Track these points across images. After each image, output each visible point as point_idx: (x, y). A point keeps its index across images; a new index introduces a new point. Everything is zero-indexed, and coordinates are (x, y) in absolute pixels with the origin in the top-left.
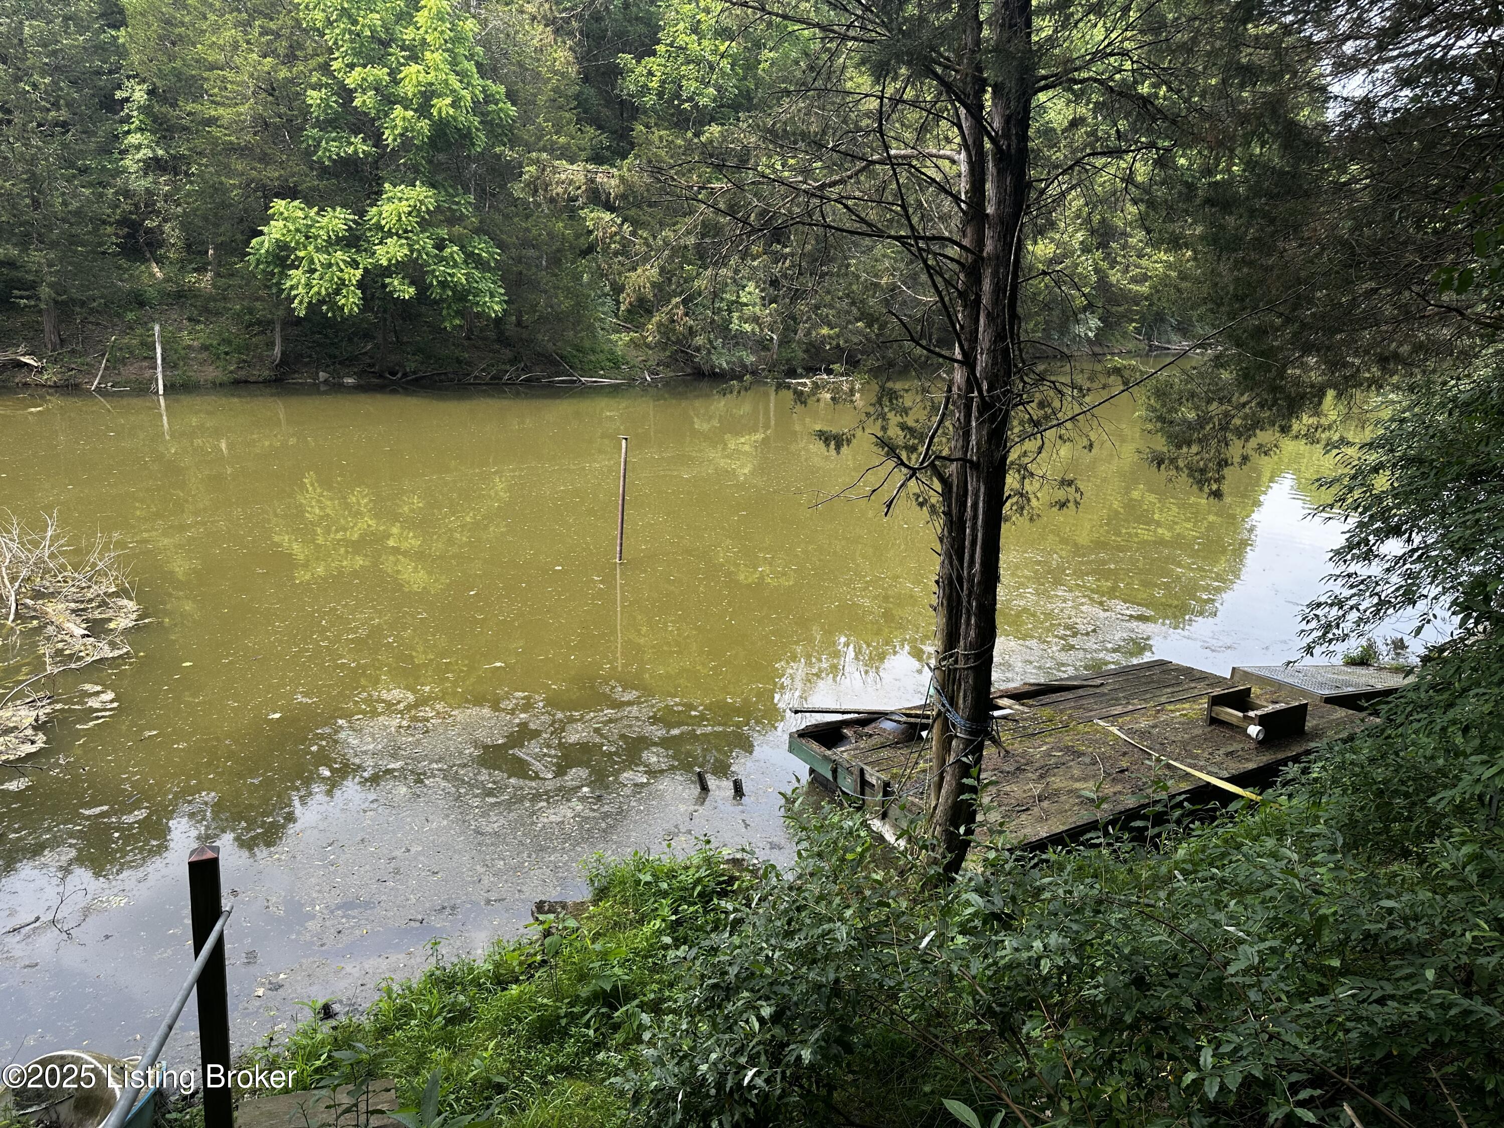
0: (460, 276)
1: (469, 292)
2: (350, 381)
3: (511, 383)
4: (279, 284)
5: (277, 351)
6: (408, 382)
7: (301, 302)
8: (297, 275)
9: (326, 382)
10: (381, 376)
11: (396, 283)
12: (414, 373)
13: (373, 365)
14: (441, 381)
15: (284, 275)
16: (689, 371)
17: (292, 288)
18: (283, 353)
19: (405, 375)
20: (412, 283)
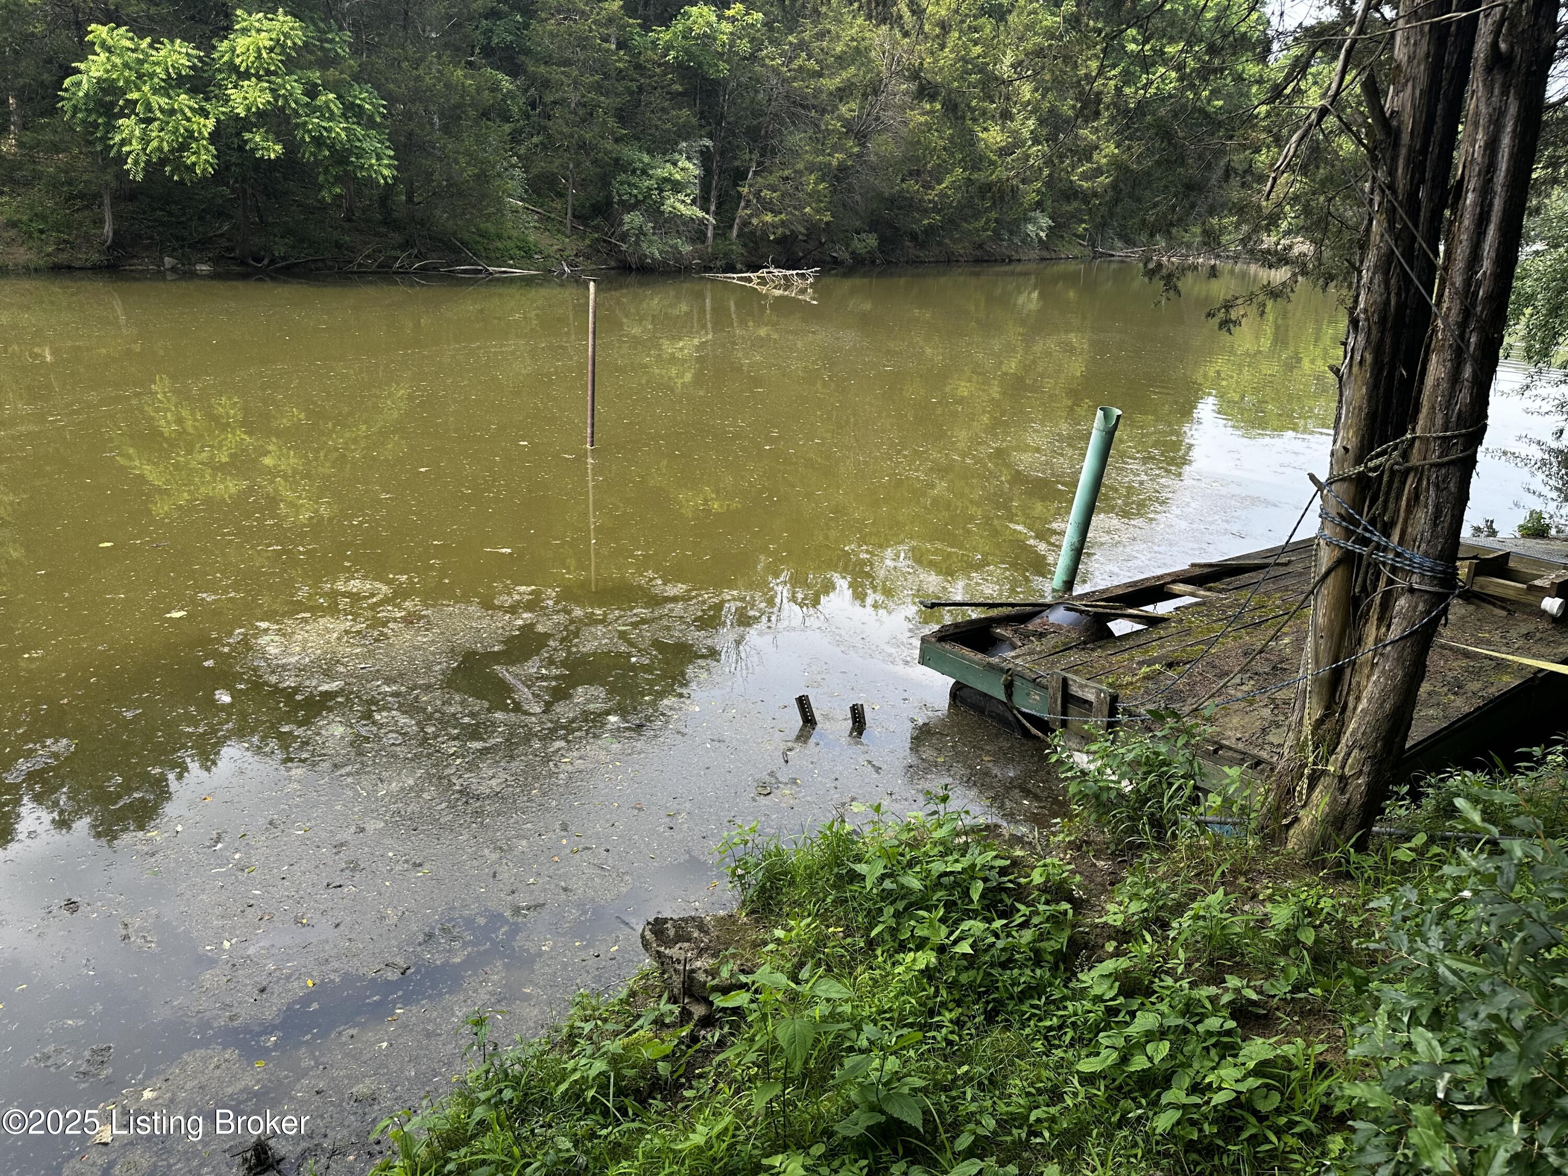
0: (339, 130)
1: (350, 152)
2: (204, 268)
3: (404, 273)
4: (105, 138)
5: (108, 229)
6: (277, 270)
7: (136, 163)
8: (128, 125)
9: (173, 269)
10: (243, 263)
11: (258, 139)
12: (284, 259)
13: (232, 250)
14: (317, 269)
15: (111, 128)
16: (613, 264)
17: (123, 142)
18: (115, 233)
19: (273, 261)
20: (277, 141)
